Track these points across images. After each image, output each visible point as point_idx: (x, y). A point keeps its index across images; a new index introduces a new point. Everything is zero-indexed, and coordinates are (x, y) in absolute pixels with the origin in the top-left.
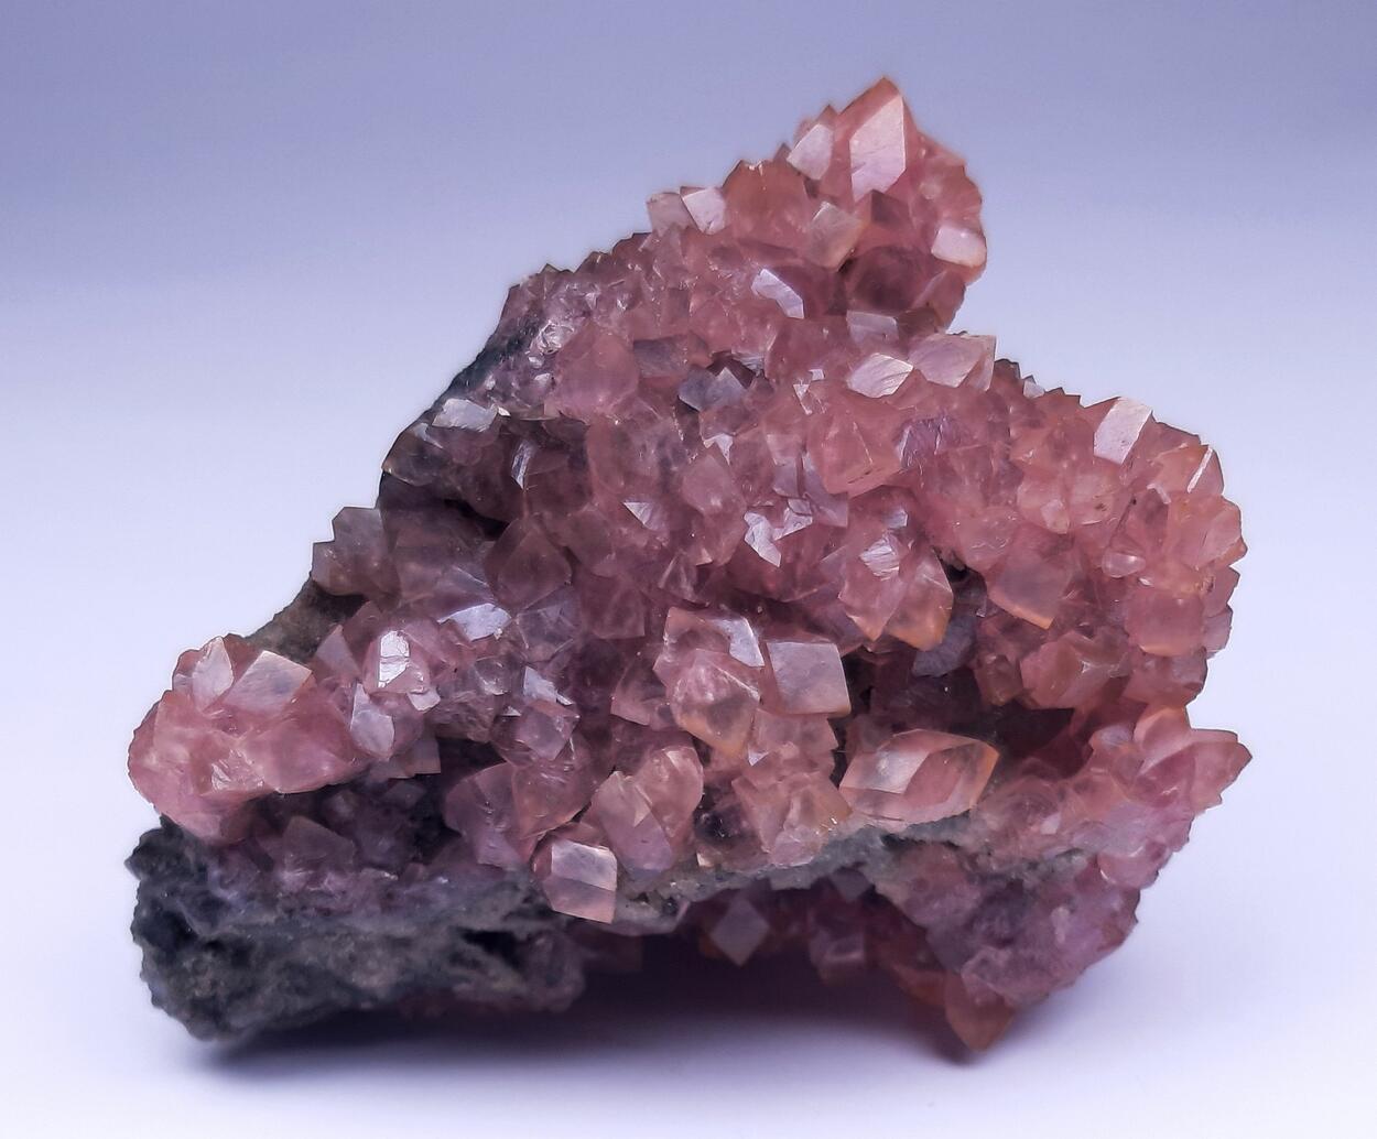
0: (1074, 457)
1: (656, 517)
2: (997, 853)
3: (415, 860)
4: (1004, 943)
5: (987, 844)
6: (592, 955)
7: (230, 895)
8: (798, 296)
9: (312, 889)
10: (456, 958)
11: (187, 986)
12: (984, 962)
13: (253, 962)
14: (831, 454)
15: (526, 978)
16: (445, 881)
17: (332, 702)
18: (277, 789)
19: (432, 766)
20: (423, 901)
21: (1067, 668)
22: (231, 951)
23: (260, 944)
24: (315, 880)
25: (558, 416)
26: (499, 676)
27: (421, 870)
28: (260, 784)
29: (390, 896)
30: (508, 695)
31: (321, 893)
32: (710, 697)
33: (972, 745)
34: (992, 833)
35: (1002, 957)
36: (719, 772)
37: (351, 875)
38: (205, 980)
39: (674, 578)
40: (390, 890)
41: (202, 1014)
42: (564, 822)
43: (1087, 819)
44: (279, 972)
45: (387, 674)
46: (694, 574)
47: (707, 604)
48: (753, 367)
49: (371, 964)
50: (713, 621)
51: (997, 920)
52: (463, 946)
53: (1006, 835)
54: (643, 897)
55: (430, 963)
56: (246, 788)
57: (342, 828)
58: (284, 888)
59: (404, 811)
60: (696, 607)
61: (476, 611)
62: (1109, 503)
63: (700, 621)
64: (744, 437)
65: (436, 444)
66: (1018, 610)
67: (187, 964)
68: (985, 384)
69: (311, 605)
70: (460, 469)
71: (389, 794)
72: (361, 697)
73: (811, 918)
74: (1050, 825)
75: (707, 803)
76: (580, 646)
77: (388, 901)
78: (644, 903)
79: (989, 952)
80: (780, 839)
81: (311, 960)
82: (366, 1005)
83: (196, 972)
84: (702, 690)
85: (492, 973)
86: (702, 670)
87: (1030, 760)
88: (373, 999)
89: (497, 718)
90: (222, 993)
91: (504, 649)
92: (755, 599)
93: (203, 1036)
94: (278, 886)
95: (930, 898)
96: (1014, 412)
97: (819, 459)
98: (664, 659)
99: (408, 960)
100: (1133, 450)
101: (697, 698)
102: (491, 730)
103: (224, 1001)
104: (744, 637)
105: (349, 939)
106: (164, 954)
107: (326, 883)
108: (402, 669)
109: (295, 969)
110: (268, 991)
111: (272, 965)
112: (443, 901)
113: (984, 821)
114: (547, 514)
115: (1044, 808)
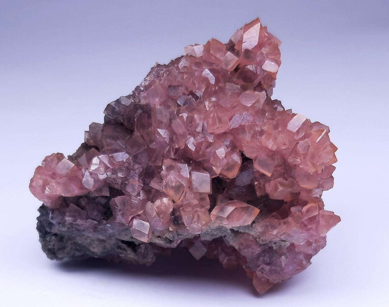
0: (280, 130)
1: (166, 134)
2: (261, 238)
3: (104, 219)
4: (268, 264)
5: (258, 235)
6: (157, 252)
7: (54, 222)
8: (214, 77)
9: (75, 223)
10: (119, 247)
11: (47, 245)
12: (263, 269)
13: (65, 241)
14: (210, 121)
15: (137, 255)
16: (109, 225)
17: (79, 174)
18: (63, 195)
19: (108, 194)
20: (105, 230)
21: (276, 188)
22: (59, 237)
23: (66, 236)
24: (75, 220)
25: (145, 104)
26: (123, 172)
27: (105, 222)
28: (58, 193)
29: (96, 228)
30: (126, 177)
31: (76, 224)
32: (174, 184)
33: (250, 207)
34: (259, 232)
35: (267, 268)
36: (177, 205)
37: (84, 220)
38: (52, 244)
39: (169, 151)
40: (96, 226)
41: (51, 252)
42: (139, 214)
43: (284, 232)
44: (71, 244)
45: (93, 168)
46: (174, 150)
47: (178, 159)
48: (199, 96)
49: (94, 246)
50: (178, 164)
51: (266, 257)
52: (120, 244)
53: (263, 233)
54: (159, 237)
55: (111, 248)
56: (54, 194)
57: (83, 208)
58: (67, 222)
59: (101, 205)
60: (175, 160)
61: (120, 154)
62: (287, 143)
63: (174, 163)
64: (190, 115)
65: (117, 108)
66: (262, 171)
67: (48, 239)
68: (261, 106)
69: (84, 147)
70: (123, 115)
71: (97, 200)
72: (87, 173)
73: (220, 250)
74: (275, 232)
75: (173, 213)
76: (145, 166)
77: (95, 229)
78: (159, 239)
79: (264, 266)
80: (192, 225)
81: (80, 242)
82: (96, 257)
83: (50, 241)
84: (172, 182)
85: (129, 252)
86: (172, 177)
87: (274, 213)
88: (97, 255)
89: (122, 183)
90: (56, 248)
91: (126, 165)
92: (191, 159)
93: (52, 258)
94: (65, 221)
95: (244, 248)
96: (268, 115)
97: (207, 123)
98: (163, 172)
99: (105, 245)
100: (299, 129)
101: (170, 184)
102: (120, 186)
103: (56, 250)
104: (185, 169)
105: (89, 238)
106: (43, 236)
107: (78, 222)
108: (97, 167)
109: (75, 244)
110: (68, 249)
111: (69, 242)
112: (111, 231)
113: (257, 229)
114: (141, 130)
115: (274, 227)
